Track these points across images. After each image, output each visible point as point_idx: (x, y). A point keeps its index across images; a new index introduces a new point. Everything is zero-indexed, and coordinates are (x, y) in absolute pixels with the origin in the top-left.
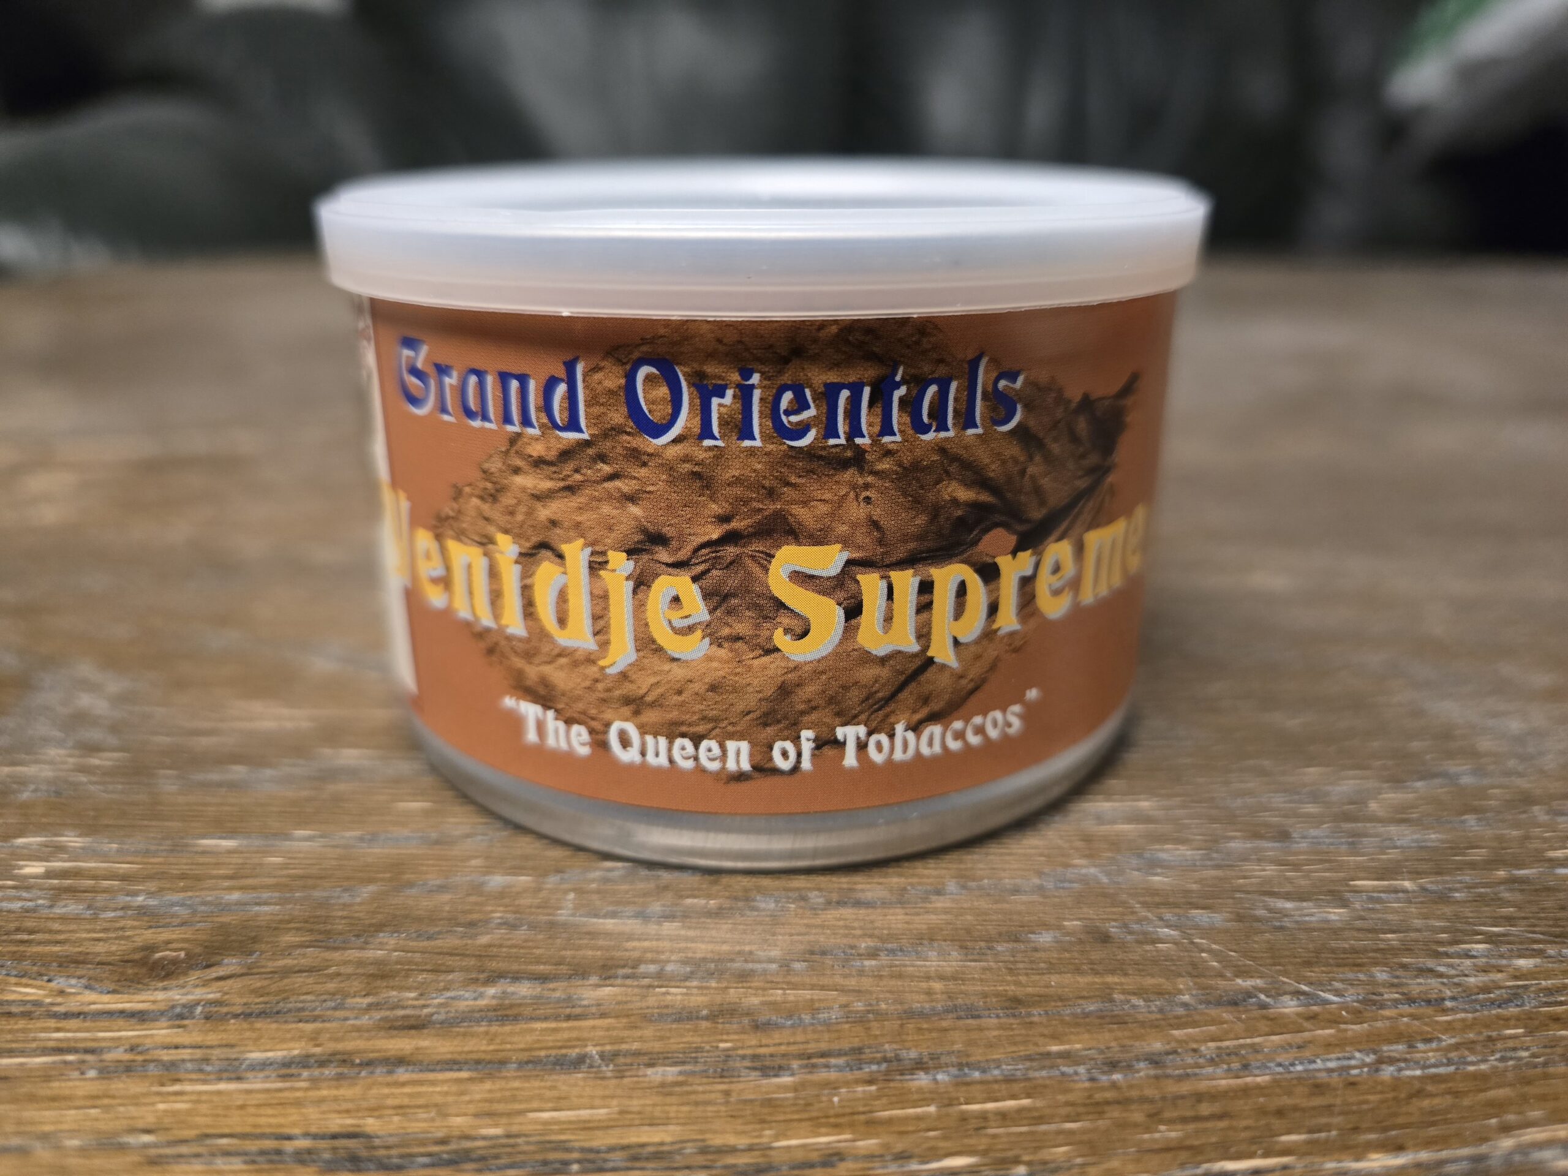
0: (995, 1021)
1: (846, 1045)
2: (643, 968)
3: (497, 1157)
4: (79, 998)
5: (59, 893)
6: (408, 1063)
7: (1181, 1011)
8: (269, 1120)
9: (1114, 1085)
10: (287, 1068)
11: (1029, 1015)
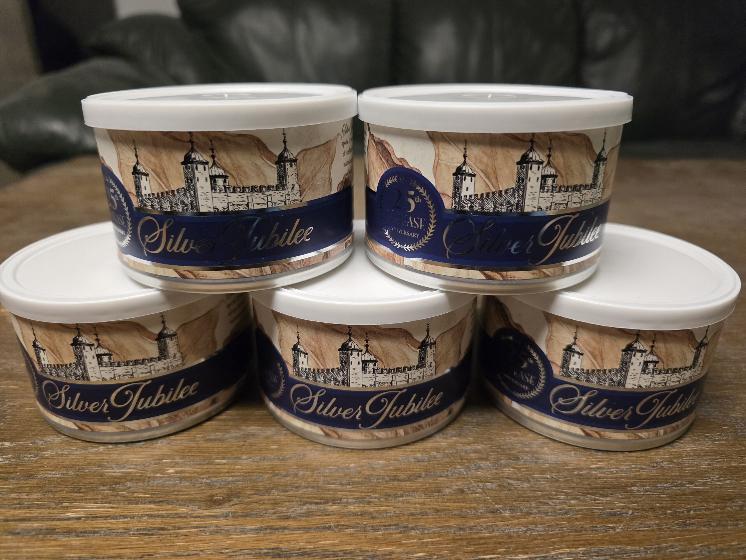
0: (431, 517)
1: (394, 523)
2: (343, 500)
3: (312, 553)
4: (198, 511)
5: (181, 479)
6: (287, 529)
7: (479, 514)
8: (255, 545)
9: (460, 535)
10: (258, 530)
11: (441, 515)
